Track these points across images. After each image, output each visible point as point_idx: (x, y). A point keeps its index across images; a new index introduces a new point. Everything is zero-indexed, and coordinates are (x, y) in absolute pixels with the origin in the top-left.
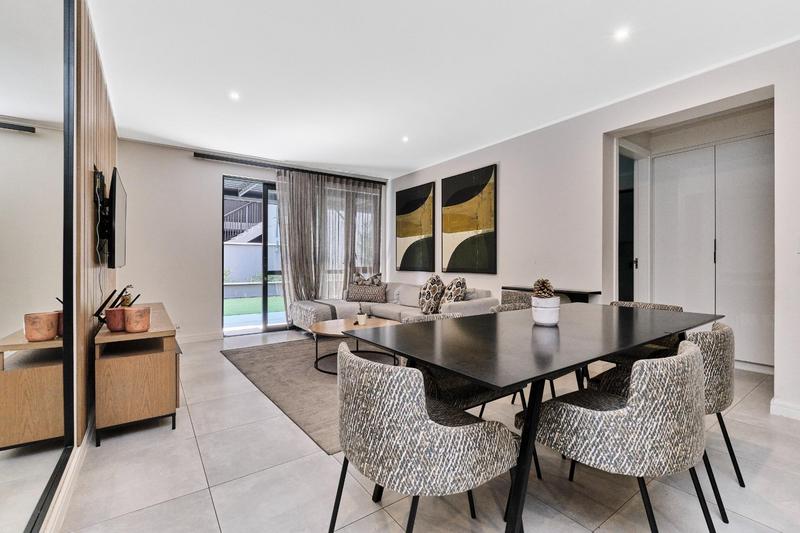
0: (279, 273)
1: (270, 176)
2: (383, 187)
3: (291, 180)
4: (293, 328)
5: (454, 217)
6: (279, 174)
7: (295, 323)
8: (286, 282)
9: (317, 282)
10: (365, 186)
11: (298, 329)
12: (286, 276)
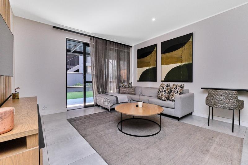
0: (91, 82)
1: (87, 40)
2: (131, 48)
3: (96, 42)
4: (97, 105)
5: (168, 58)
6: (91, 39)
7: (97, 104)
8: (94, 86)
9: (106, 86)
10: (124, 47)
11: (99, 106)
12: (94, 83)
